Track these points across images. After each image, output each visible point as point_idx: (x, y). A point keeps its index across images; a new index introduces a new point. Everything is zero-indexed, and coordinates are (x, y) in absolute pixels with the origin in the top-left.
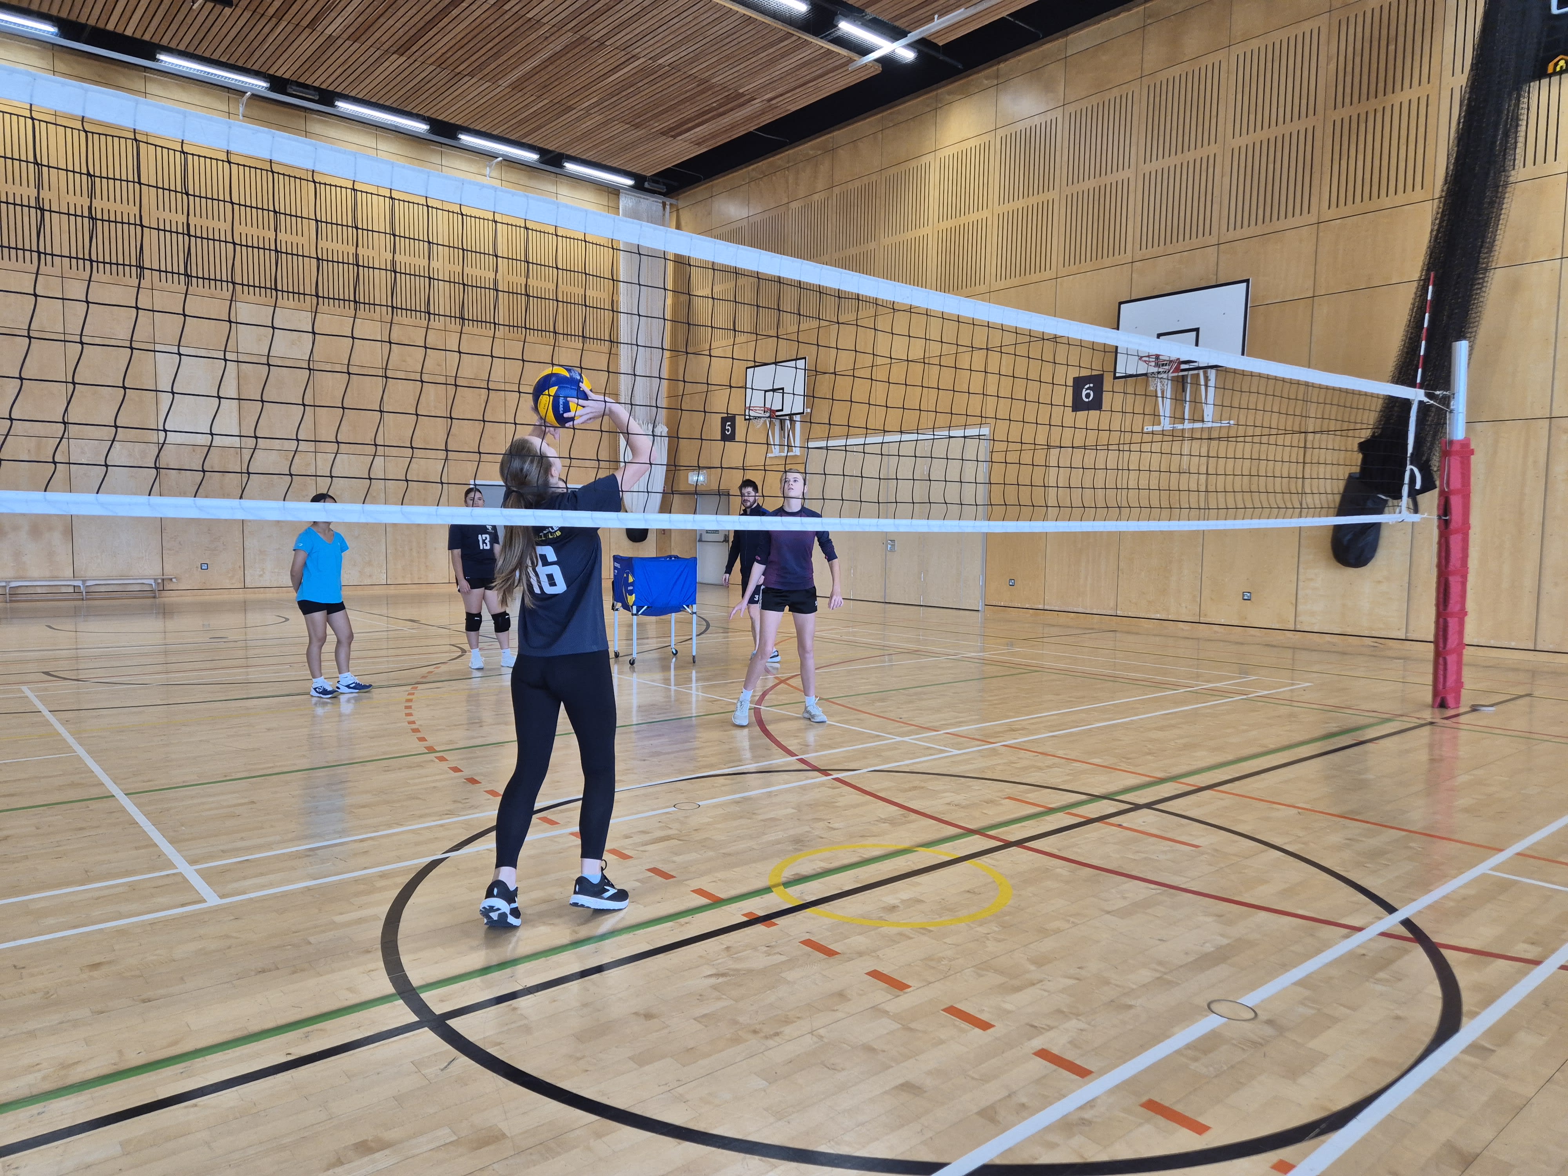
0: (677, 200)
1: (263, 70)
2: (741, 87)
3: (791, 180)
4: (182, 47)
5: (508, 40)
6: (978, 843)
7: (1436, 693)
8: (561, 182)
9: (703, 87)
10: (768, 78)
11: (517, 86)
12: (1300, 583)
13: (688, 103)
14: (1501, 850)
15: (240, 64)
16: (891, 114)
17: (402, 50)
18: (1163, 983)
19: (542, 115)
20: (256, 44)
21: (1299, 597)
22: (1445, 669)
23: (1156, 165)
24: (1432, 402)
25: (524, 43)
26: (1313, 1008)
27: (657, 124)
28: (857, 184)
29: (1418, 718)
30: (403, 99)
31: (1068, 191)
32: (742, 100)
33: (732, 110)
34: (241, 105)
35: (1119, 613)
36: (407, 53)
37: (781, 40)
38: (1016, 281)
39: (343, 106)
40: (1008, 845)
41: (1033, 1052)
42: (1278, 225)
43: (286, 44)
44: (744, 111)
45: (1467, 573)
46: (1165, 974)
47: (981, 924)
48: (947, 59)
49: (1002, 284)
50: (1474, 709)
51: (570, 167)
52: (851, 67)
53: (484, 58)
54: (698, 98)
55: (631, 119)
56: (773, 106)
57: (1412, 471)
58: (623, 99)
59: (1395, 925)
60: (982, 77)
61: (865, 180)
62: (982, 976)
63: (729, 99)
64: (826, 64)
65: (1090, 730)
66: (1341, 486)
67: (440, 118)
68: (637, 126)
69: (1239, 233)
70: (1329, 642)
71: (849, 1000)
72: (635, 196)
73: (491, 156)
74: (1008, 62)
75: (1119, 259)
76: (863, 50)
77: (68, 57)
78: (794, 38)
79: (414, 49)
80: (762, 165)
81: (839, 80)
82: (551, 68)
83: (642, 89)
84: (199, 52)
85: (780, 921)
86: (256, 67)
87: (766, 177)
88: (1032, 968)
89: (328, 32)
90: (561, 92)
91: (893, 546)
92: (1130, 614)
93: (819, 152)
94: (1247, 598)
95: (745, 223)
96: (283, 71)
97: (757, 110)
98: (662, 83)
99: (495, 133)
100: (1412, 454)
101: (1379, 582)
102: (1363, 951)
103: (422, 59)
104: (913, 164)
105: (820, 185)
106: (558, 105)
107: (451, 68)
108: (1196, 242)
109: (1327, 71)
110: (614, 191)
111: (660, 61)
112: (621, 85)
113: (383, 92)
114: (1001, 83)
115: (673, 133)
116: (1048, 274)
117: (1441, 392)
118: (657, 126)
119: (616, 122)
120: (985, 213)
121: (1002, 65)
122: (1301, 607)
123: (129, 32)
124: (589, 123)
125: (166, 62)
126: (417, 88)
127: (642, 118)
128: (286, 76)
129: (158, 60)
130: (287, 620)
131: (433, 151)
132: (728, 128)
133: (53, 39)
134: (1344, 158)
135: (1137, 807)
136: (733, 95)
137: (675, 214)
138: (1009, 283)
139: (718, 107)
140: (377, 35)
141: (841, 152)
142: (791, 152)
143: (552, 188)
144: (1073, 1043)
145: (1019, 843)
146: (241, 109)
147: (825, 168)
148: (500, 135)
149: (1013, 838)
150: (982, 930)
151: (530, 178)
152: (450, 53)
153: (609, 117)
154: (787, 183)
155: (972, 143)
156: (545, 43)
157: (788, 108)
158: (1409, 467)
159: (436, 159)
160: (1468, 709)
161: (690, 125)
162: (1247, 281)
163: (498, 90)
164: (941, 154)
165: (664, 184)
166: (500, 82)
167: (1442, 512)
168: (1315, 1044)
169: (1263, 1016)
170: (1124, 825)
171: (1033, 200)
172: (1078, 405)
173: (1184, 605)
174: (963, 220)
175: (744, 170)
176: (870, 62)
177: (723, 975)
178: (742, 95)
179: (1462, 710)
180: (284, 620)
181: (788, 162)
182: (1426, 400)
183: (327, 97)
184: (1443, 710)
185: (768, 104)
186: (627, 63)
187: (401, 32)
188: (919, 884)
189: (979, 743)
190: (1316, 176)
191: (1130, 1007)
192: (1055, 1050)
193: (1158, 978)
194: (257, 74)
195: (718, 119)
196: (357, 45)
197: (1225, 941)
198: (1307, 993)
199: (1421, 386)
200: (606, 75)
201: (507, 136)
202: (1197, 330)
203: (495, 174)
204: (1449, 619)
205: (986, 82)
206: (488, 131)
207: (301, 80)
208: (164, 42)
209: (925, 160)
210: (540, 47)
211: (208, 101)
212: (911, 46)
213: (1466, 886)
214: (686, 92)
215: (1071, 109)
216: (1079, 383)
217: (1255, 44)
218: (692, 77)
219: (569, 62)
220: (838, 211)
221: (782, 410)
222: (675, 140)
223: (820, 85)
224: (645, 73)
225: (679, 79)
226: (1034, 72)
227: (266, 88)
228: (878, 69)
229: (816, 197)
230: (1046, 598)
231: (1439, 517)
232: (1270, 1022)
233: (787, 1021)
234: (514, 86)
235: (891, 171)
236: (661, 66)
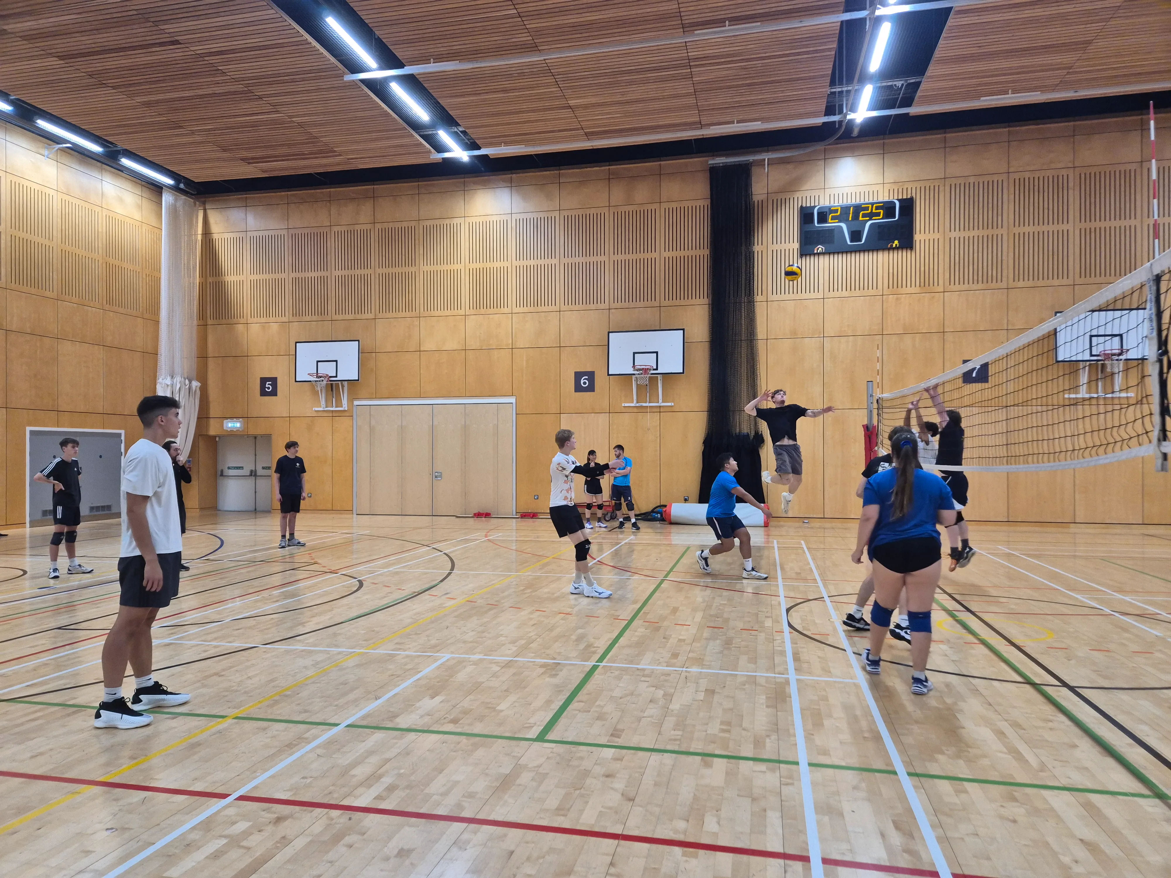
0: (205, 201)
2: (339, 147)
3: (333, 210)
5: (179, 77)
8: (105, 170)
9: (309, 141)
10: (363, 147)
13: (285, 147)
16: (426, 184)
17: (66, 57)
23: (622, 256)
27: (246, 153)
28: (397, 225)
31: (565, 261)
32: (329, 154)
33: (315, 158)
36: (68, 60)
37: (393, 130)
38: (531, 309)
44: (323, 161)
48: (480, 165)
49: (520, 310)
51: (126, 161)
52: (424, 156)
53: (144, 81)
54: (297, 146)
55: (224, 146)
56: (348, 163)
60: (501, 179)
61: (406, 224)
63: (321, 152)
64: (408, 149)
67: (34, 105)
68: (225, 150)
69: (671, 302)
72: (174, 194)
74: (518, 175)
75: (600, 306)
76: (440, 148)
78: (402, 132)
79: (80, 59)
80: (304, 193)
82: (197, 100)
83: (261, 130)
87: (306, 202)
90: (185, 116)
93: (361, 196)
97: (334, 162)
98: (280, 131)
103: (81, 67)
104: (447, 221)
105: (363, 219)
106: (170, 123)
107: (103, 79)
108: (647, 303)
111: (293, 119)
112: (244, 124)
114: (514, 186)
115: (250, 161)
116: (554, 307)
118: (243, 154)
119: (212, 144)
120: (506, 264)
121: (515, 176)
124: (182, 140)
132: (299, 167)
136: (326, 150)
137: (202, 212)
138: (526, 309)
139: (306, 154)
141: (381, 199)
142: (332, 190)
143: (98, 175)
147: (366, 208)
151: (79, 162)
153: (210, 140)
154: (329, 210)
155: (495, 218)
156: (212, 86)
157: (357, 166)
161: (271, 159)
163: (126, 102)
164: (471, 220)
166: (136, 98)
171: (540, 262)
172: (578, 388)
174: (489, 265)
176: (438, 157)
178: (335, 151)
181: (330, 196)
185: (345, 161)
202: (656, 352)
203: (53, 155)
205: (503, 183)
209: (455, 221)
210: (204, 87)
212: (472, 156)
214: (293, 140)
215: (565, 213)
216: (578, 375)
217: (674, 205)
218: (308, 134)
220: (380, 241)
221: (336, 377)
222: (247, 165)
224: (272, 122)
225: (296, 132)
226: (538, 186)
228: (440, 160)
229: (358, 227)
234: (146, 103)
235: (428, 223)
236: (294, 122)
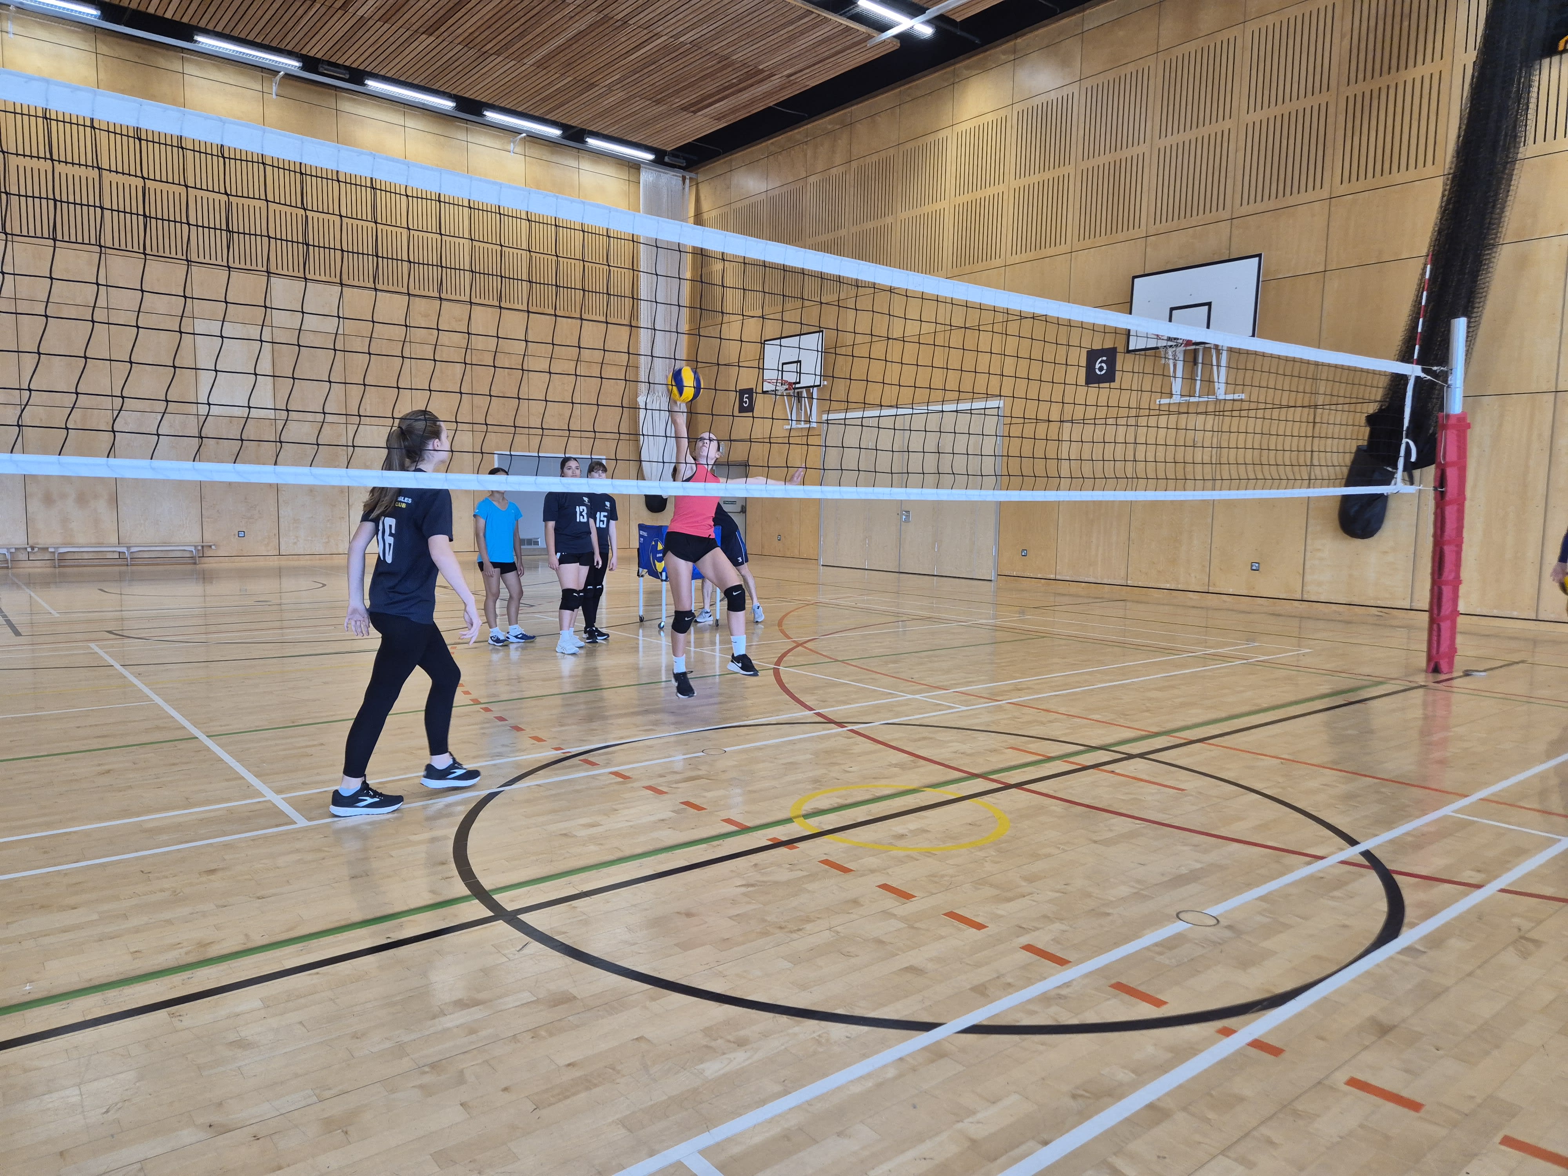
0: (697, 173)
1: (296, 50)
2: (761, 63)
3: (809, 153)
4: (219, 29)
5: (533, 21)
6: (981, 785)
7: (1430, 658)
8: (583, 157)
9: (723, 63)
10: (787, 54)
11: (541, 64)
12: (1308, 554)
13: (709, 80)
14: (1466, 796)
15: (274, 44)
16: (909, 88)
17: (431, 30)
18: (1139, 896)
19: (567, 91)
20: (290, 24)
21: (1306, 567)
22: (1439, 636)
23: (1172, 140)
24: (1429, 377)
25: (549, 23)
26: (1268, 917)
27: (677, 100)
28: (875, 158)
29: (1410, 682)
30: (430, 77)
31: (1083, 166)
32: (761, 76)
33: (752, 85)
34: (274, 84)
35: (1130, 583)
36: (436, 33)
37: (801, 18)
38: (1031, 255)
39: (373, 85)
40: (1008, 787)
41: (1021, 946)
42: (1290, 200)
43: (319, 25)
44: (764, 87)
45: (1462, 542)
46: (1142, 890)
47: (981, 849)
48: (964, 34)
49: (1017, 258)
50: (1467, 674)
51: (592, 142)
52: (870, 44)
53: (509, 38)
54: (719, 75)
55: (652, 96)
56: (792, 82)
57: (1407, 444)
58: (645, 76)
59: (1355, 855)
60: (1000, 52)
61: (883, 154)
62: (980, 889)
63: (749, 76)
64: (845, 40)
65: (1092, 690)
66: (1348, 459)
67: (466, 95)
68: (658, 102)
69: (1252, 208)
70: (1335, 612)
71: (862, 906)
72: (655, 170)
73: (515, 132)
74: (1024, 38)
75: (1132, 233)
76: (882, 27)
77: (109, 39)
78: (813, 16)
79: (442, 29)
80: (781, 139)
81: (857, 56)
82: (575, 46)
83: (663, 66)
84: (235, 33)
85: (801, 845)
86: (289, 48)
87: (785, 152)
88: (1024, 884)
89: (360, 13)
90: (585, 69)
91: (908, 516)
92: (1140, 584)
93: (838, 127)
94: (1255, 568)
95: (764, 196)
96: (315, 51)
97: (777, 85)
98: (684, 60)
99: (519, 109)
100: (1408, 428)
101: (1385, 553)
102: (1321, 875)
103: (450, 39)
104: (931, 138)
105: (838, 159)
106: (581, 82)
107: (479, 47)
108: (1209, 217)
109: (1340, 47)
110: (635, 166)
111: (682, 39)
112: (644, 61)
113: (411, 71)
114: (1018, 57)
115: (692, 109)
116: (1063, 248)
117: (1438, 368)
118: (678, 102)
119: (638, 99)
120: (1001, 188)
121: (1019, 40)
122: (1308, 578)
123: (168, 15)
124: (611, 100)
125: (203, 43)
126: (445, 66)
127: (663, 95)
128: (319, 56)
129: (196, 41)
130: (324, 585)
131: (459, 127)
132: (748, 103)
133: (96, 22)
134: (1357, 134)
135: (1130, 757)
136: (752, 72)
137: (694, 188)
138: (1024, 257)
139: (738, 83)
140: (407, 16)
141: (858, 125)
142: (809, 126)
143: (574, 163)
144: (1056, 941)
145: (1019, 786)
146: (274, 88)
147: (842, 142)
148: (524, 111)
149: (1013, 781)
150: (981, 854)
151: (553, 153)
152: (477, 33)
153: (631, 94)
154: (806, 155)
155: (989, 118)
156: (570, 23)
157: (807, 83)
158: (1405, 440)
159: (461, 135)
160: (1461, 674)
161: (710, 101)
162: (1259, 256)
163: (523, 68)
164: (958, 128)
165: (684, 158)
166: (525, 61)
167: (1437, 484)
168: (1267, 944)
169: (1224, 922)
170: (1117, 771)
171: (1048, 175)
172: (1092, 378)
173: (1192, 575)
174: (980, 194)
175: (764, 144)
176: (888, 38)
177: (752, 885)
178: (762, 71)
179: (1455, 674)
180: (321, 585)
181: (807, 136)
182: (1423, 375)
183: (357, 76)
184: (1436, 675)
185: (788, 80)
186: (649, 41)
187: (430, 13)
188: (926, 817)
189: (987, 700)
190: (1329, 152)
191: (1108, 914)
192: (1040, 946)
193: (1135, 893)
194: (290, 54)
195: (739, 94)
196: (387, 26)
197: (1198, 866)
198: (1265, 905)
199: (1418, 362)
200: (628, 53)
201: (531, 113)
202: (1209, 304)
203: (519, 149)
204: (1443, 587)
205: (1003, 57)
206: (513, 108)
207: (333, 60)
208: (202, 24)
209: (942, 134)
210: (565, 26)
211: (242, 80)
212: (929, 22)
213: (1427, 825)
214: (708, 68)
215: (1088, 83)
216: (1092, 357)
217: (1270, 20)
218: (712, 55)
219: (593, 41)
220: (856, 185)
221: (799, 383)
222: (696, 115)
223: (839, 61)
224: (666, 50)
225: (700, 56)
226: (1050, 47)
227: (299, 67)
228: (897, 45)
229: (834, 171)
230: (1058, 568)
231: (1435, 488)
232: (1230, 927)
233: (808, 920)
234: (538, 64)
235: (909, 146)
236: (683, 44)
